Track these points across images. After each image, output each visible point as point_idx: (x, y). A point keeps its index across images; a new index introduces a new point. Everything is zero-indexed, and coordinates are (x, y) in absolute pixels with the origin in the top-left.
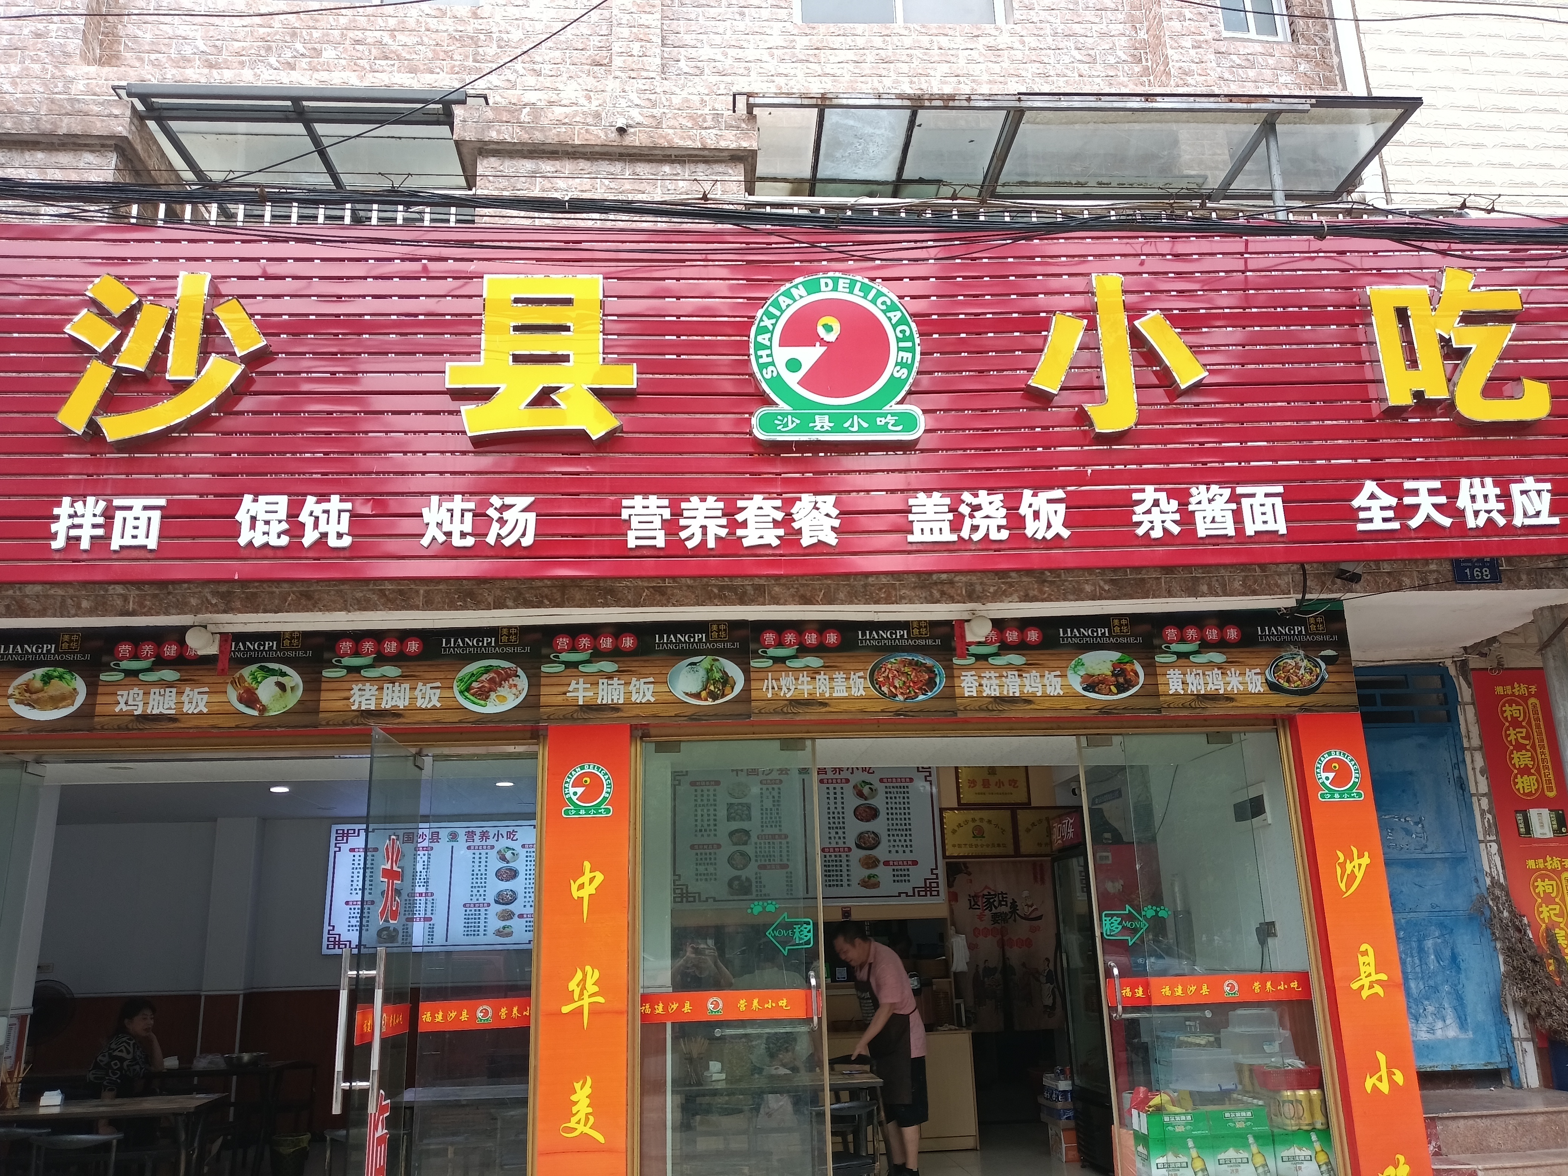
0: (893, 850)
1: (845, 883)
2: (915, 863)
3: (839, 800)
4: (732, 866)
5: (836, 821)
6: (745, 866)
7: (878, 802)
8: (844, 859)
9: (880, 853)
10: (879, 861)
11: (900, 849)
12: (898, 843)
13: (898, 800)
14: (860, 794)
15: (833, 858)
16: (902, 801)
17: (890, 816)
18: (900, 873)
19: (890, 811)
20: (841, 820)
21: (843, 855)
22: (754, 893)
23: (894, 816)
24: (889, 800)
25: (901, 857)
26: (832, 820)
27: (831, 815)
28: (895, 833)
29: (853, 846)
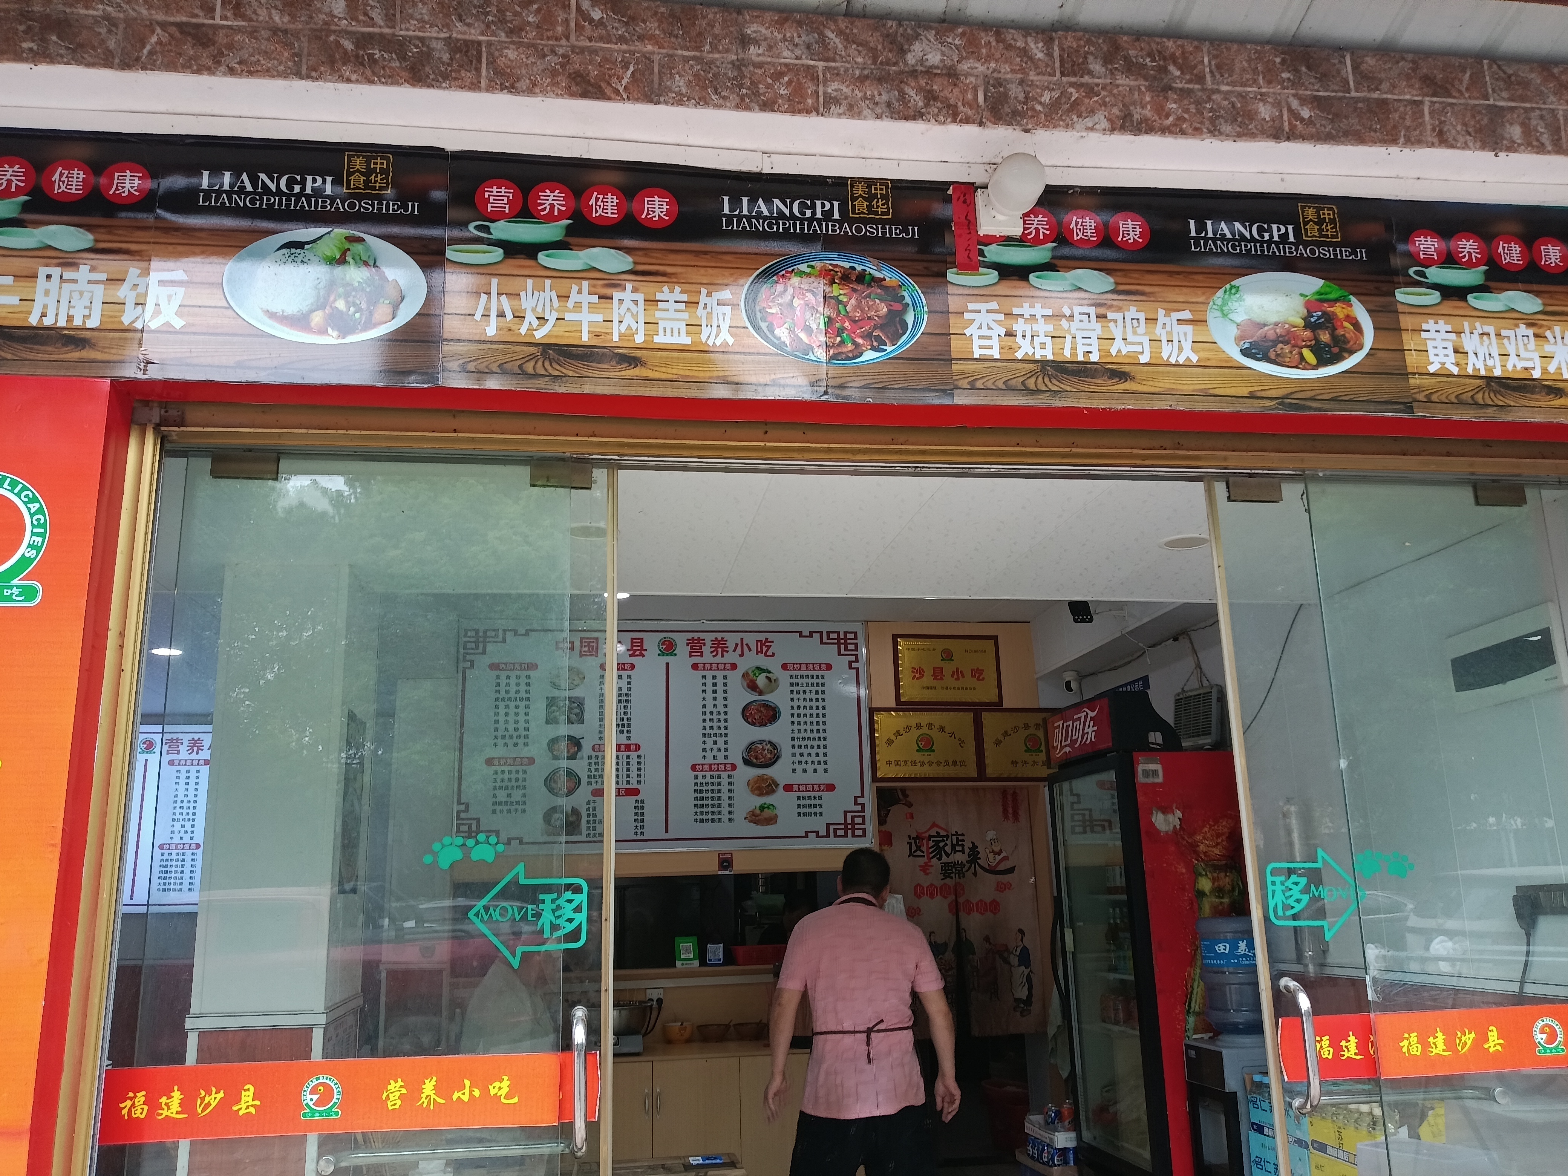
0: (799, 768)
1: (725, 817)
2: (831, 787)
3: (720, 695)
4: (551, 790)
5: (715, 724)
6: (570, 792)
7: (779, 698)
8: (725, 781)
9: (780, 772)
10: (777, 785)
11: (810, 768)
12: (805, 758)
13: (808, 696)
14: (753, 686)
15: (708, 780)
16: (814, 696)
17: (796, 719)
18: (808, 802)
19: (796, 711)
20: (722, 724)
21: (724, 775)
22: (584, 831)
23: (802, 719)
24: (795, 696)
25: (810, 778)
26: (708, 724)
27: (708, 717)
28: (803, 743)
29: (740, 763)
